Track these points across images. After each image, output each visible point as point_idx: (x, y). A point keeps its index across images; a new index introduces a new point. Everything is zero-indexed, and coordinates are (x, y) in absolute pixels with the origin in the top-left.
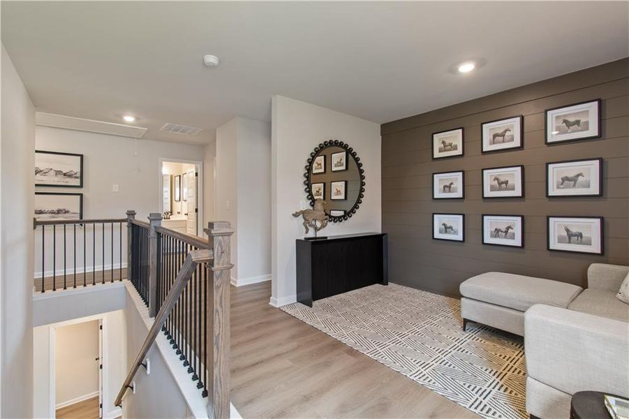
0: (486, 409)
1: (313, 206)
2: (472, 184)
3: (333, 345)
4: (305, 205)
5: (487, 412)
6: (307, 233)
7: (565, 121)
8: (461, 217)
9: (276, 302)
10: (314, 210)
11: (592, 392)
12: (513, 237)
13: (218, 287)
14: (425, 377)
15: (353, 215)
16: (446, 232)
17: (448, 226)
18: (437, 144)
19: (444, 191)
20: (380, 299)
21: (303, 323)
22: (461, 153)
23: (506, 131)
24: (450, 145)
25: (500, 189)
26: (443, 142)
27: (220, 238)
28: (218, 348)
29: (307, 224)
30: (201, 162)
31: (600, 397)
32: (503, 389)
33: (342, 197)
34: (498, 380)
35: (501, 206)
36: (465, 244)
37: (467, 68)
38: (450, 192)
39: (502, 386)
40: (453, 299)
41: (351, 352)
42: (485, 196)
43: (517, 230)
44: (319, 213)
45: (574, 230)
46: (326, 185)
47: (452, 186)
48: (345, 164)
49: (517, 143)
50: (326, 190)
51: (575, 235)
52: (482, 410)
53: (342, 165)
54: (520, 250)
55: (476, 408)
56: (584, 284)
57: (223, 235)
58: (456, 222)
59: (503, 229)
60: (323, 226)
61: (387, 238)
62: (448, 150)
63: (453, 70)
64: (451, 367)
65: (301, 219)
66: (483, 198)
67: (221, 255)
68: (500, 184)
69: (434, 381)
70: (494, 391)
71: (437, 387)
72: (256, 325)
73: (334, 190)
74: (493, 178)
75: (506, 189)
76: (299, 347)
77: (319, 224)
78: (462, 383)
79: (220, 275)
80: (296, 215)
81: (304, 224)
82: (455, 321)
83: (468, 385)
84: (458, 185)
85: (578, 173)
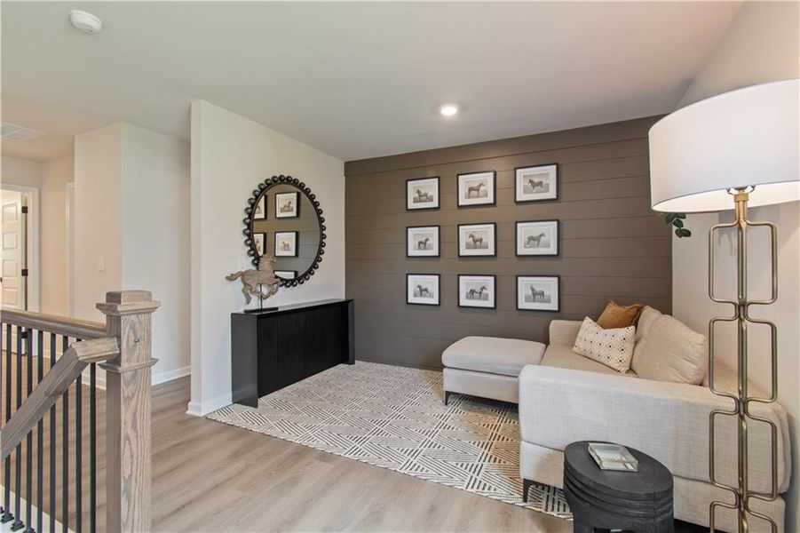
0: (482, 485)
1: (257, 265)
2: (448, 240)
3: (298, 453)
4: (245, 263)
5: (483, 489)
6: (248, 302)
7: (531, 182)
8: (437, 277)
9: (199, 409)
10: (258, 269)
11: (577, 443)
12: (486, 298)
13: (129, 399)
14: (416, 466)
15: (311, 277)
16: (421, 295)
17: (423, 288)
18: (412, 195)
19: (419, 248)
20: (349, 382)
21: (247, 432)
22: (437, 206)
23: (481, 185)
24: (426, 195)
25: (475, 248)
26: (418, 192)
27: (133, 317)
28: (128, 499)
29: (248, 291)
30: (36, 190)
31: (584, 445)
32: (492, 459)
33: (292, 253)
34: (486, 452)
35: (475, 265)
36: (441, 308)
37: (449, 111)
38: (425, 248)
39: (491, 456)
40: (429, 372)
41: (324, 457)
42: (461, 254)
43: (490, 291)
44: (267, 275)
45: (538, 289)
46: (268, 236)
47: (428, 242)
48: (295, 209)
49: (490, 200)
50: (268, 244)
51: (538, 294)
52: (478, 488)
53: (292, 211)
54: (493, 311)
55: (472, 487)
56: (546, 340)
57: (138, 313)
58: (431, 282)
59: (478, 290)
60: (272, 293)
61: (353, 306)
62: (423, 201)
63: (435, 111)
64: (441, 448)
65: (239, 284)
66: (459, 256)
67: (135, 346)
68: (475, 241)
69: (426, 468)
70: (485, 464)
71: (431, 475)
72: (170, 449)
73: (279, 244)
74: (468, 235)
75: (481, 247)
76: (247, 467)
77: (265, 291)
78: (454, 464)
79: (134, 377)
80: (231, 278)
81: (243, 290)
82: (435, 396)
83: (460, 464)
84: (434, 241)
85: (541, 233)
